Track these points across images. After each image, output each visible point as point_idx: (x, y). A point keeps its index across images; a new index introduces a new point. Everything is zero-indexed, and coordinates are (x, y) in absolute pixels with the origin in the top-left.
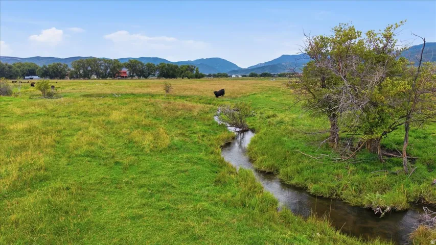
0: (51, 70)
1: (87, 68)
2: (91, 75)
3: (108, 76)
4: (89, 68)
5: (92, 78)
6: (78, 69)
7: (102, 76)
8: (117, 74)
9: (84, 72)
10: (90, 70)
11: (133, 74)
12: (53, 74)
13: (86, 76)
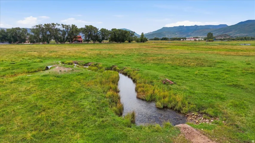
0: (9, 35)
1: (46, 33)
2: (50, 40)
3: (66, 41)
4: (48, 33)
5: (51, 42)
6: (36, 33)
7: (61, 40)
8: (74, 39)
9: (43, 36)
10: (48, 35)
11: (89, 38)
12: (12, 39)
13: (46, 40)
